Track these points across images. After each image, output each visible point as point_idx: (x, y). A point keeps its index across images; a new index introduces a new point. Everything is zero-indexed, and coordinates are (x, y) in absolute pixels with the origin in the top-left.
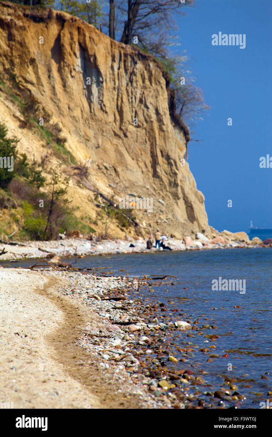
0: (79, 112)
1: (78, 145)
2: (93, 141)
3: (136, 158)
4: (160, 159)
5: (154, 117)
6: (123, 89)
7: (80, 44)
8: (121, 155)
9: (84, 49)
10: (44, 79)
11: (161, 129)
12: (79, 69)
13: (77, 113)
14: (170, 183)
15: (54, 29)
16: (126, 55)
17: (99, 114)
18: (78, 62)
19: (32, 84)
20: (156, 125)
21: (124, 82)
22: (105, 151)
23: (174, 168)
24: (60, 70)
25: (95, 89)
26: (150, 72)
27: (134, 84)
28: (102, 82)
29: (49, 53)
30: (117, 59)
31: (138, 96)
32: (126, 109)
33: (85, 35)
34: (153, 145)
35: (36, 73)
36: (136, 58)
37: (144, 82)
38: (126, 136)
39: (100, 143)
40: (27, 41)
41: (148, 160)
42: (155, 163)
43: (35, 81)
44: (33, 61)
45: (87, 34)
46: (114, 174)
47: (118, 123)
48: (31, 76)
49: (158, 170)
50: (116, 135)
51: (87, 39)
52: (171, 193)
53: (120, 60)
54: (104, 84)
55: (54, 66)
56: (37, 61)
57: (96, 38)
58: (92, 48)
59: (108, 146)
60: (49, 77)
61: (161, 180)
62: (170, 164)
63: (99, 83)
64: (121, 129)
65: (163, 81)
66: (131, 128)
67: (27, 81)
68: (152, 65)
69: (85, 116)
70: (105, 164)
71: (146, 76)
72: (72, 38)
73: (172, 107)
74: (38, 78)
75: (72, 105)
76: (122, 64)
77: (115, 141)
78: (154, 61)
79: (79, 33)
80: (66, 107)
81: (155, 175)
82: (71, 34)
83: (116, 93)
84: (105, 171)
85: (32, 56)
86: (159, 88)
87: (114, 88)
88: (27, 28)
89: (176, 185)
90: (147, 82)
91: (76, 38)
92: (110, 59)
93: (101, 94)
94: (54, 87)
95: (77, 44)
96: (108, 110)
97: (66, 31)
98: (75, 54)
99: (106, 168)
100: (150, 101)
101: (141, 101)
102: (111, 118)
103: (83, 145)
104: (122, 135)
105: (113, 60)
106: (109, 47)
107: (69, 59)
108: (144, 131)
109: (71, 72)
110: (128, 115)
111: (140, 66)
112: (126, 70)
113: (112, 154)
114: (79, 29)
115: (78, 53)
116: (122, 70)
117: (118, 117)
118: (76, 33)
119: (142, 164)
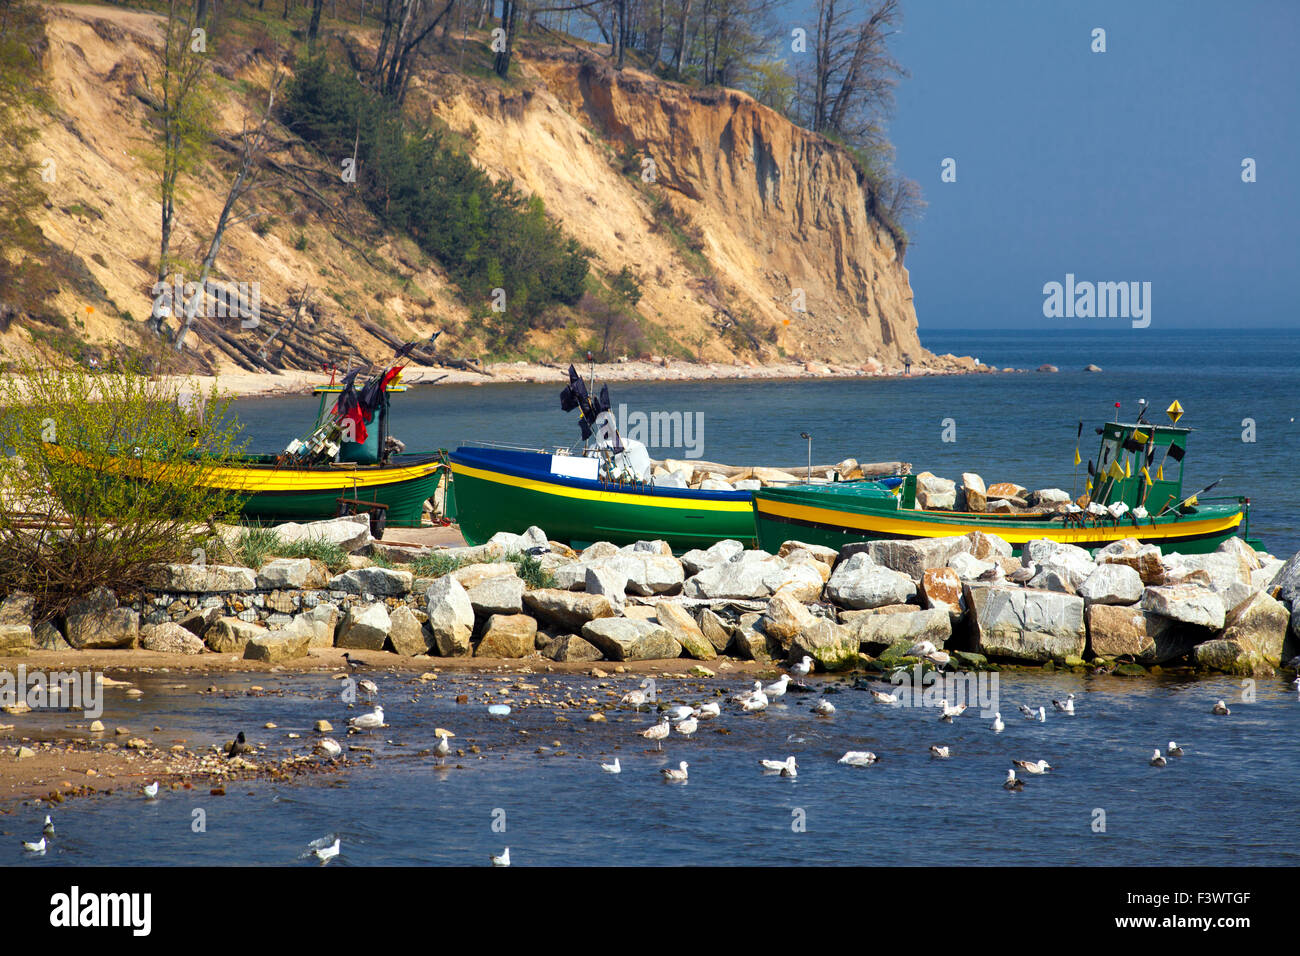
0: (749, 209)
1: (744, 249)
2: (765, 244)
3: (817, 266)
4: (846, 268)
5: (840, 217)
6: (805, 183)
7: (754, 131)
8: (799, 262)
9: (758, 136)
10: (709, 172)
11: (849, 232)
12: (751, 159)
13: (747, 211)
14: (858, 296)
15: (726, 112)
16: (809, 144)
17: (773, 212)
18: (750, 152)
19: (694, 176)
20: (842, 227)
21: (807, 175)
22: (778, 255)
23: (863, 278)
24: (729, 161)
25: (769, 183)
26: (837, 165)
27: (818, 178)
28: (779, 176)
29: (718, 141)
30: (798, 148)
31: (823, 192)
32: (808, 207)
33: (760, 121)
34: (838, 251)
35: (700, 164)
36: (821, 147)
37: (830, 175)
38: (805, 239)
39: (774, 245)
40: (690, 127)
41: (832, 269)
42: (840, 273)
43: (698, 173)
44: (697, 151)
45: (763, 120)
46: (784, 285)
47: (797, 224)
48: (694, 167)
49: (843, 280)
50: (794, 238)
51: (763, 125)
52: (860, 309)
53: (803, 149)
54: (781, 177)
55: (723, 158)
56: (702, 151)
57: (773, 123)
58: (768, 136)
59: (784, 250)
60: (716, 168)
61: (847, 292)
62: (858, 274)
63: (775, 177)
64: (800, 231)
65: (853, 175)
66: (813, 230)
67: (688, 174)
68: (840, 156)
69: (757, 214)
70: (776, 272)
71: (833, 168)
72: (745, 124)
73: (871, 206)
74: (702, 170)
75: (740, 202)
76: (805, 156)
77: (793, 244)
78: (843, 151)
79: (754, 117)
80: (733, 203)
81: (840, 286)
82: (744, 119)
83: (796, 187)
84: (774, 280)
85: (696, 144)
86: (848, 184)
87: (794, 183)
88: (693, 113)
89: (864, 299)
90: (834, 176)
91: (749, 124)
92: (790, 148)
93: (776, 189)
94: (720, 181)
95: (751, 130)
96: (785, 207)
97: (738, 116)
98: (748, 142)
99: (776, 277)
100: (836, 198)
101: (825, 198)
102: (789, 218)
103: (752, 249)
104: (801, 238)
105: (794, 149)
106: (790, 132)
107: (740, 147)
108: (828, 234)
109: (742, 163)
110: (809, 215)
111: (826, 156)
112: (809, 161)
113: (787, 260)
114: (754, 113)
115: (751, 141)
116: (805, 161)
117: (797, 217)
118: (749, 118)
119: (824, 274)
